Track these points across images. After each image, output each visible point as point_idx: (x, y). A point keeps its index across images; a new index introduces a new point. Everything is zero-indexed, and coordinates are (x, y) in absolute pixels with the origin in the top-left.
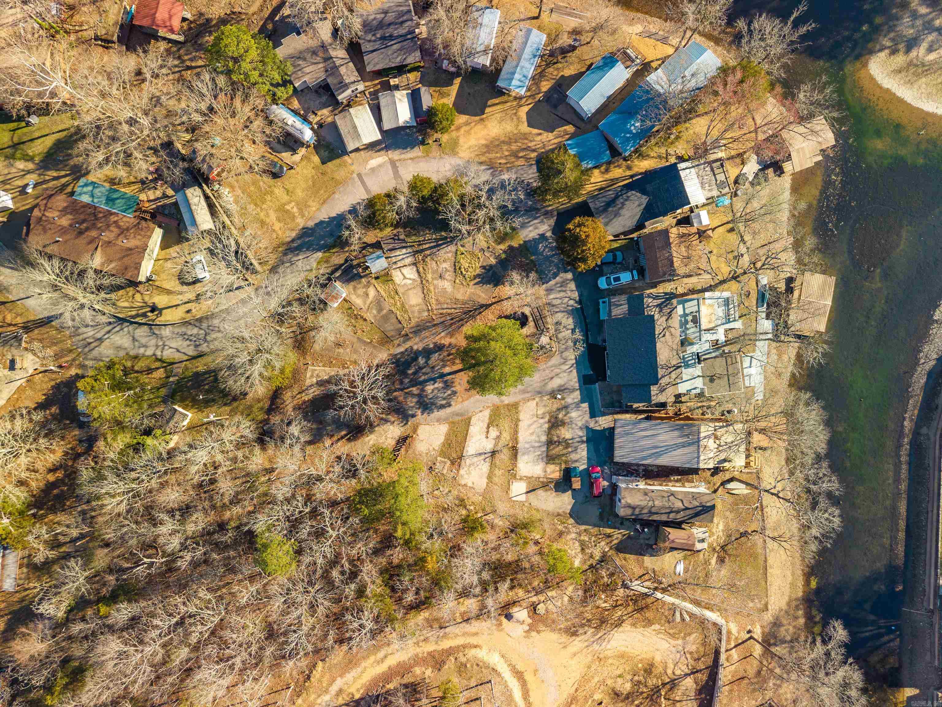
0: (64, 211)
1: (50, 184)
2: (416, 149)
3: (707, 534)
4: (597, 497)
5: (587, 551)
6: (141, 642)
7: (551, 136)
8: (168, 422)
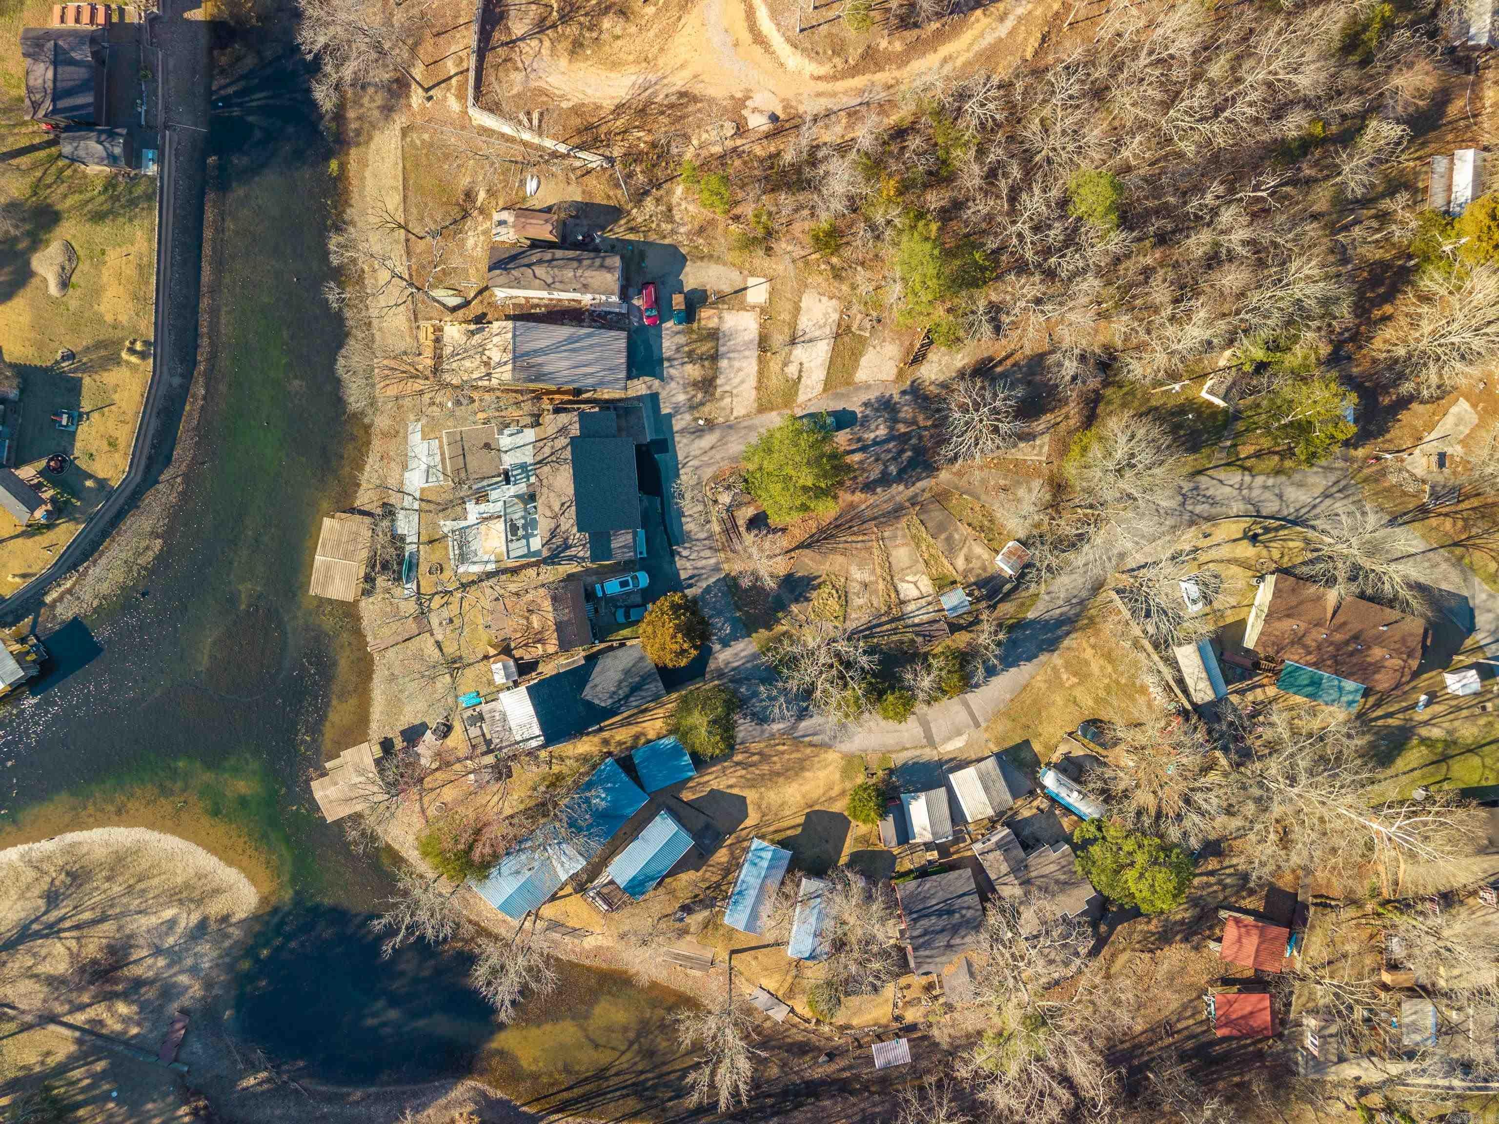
0: (1378, 667)
1: (1396, 707)
2: (899, 763)
3: (494, 232)
4: (648, 283)
5: (664, 208)
6: (1270, 85)
7: (715, 785)
8: (1234, 383)
